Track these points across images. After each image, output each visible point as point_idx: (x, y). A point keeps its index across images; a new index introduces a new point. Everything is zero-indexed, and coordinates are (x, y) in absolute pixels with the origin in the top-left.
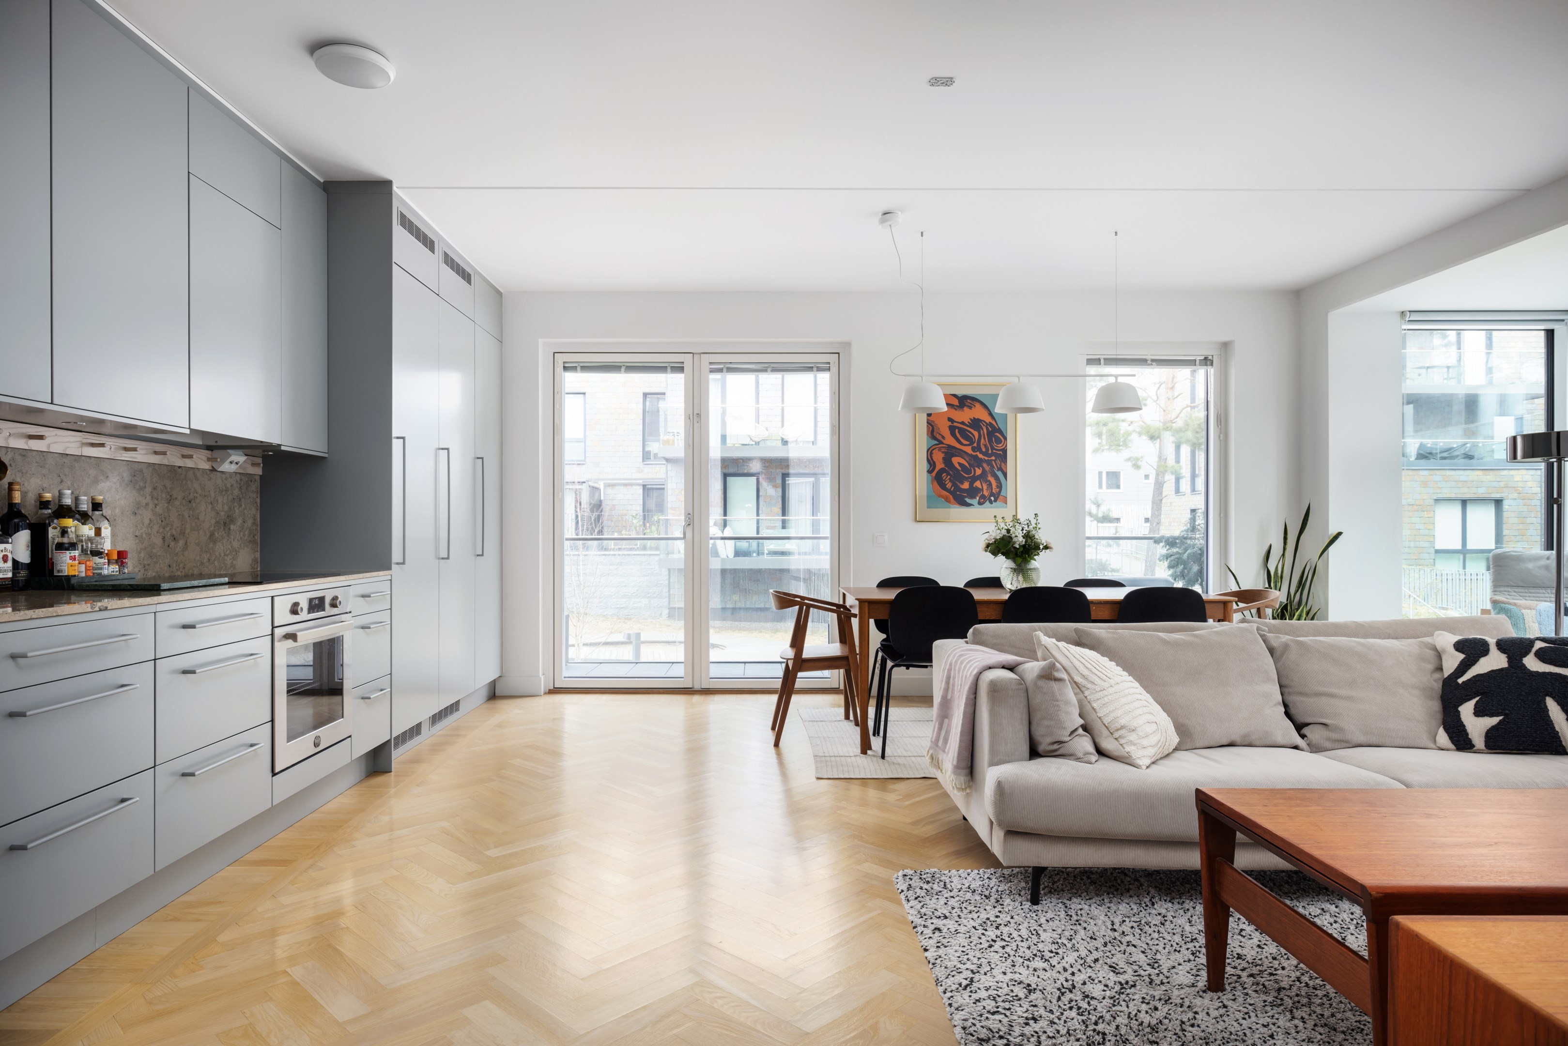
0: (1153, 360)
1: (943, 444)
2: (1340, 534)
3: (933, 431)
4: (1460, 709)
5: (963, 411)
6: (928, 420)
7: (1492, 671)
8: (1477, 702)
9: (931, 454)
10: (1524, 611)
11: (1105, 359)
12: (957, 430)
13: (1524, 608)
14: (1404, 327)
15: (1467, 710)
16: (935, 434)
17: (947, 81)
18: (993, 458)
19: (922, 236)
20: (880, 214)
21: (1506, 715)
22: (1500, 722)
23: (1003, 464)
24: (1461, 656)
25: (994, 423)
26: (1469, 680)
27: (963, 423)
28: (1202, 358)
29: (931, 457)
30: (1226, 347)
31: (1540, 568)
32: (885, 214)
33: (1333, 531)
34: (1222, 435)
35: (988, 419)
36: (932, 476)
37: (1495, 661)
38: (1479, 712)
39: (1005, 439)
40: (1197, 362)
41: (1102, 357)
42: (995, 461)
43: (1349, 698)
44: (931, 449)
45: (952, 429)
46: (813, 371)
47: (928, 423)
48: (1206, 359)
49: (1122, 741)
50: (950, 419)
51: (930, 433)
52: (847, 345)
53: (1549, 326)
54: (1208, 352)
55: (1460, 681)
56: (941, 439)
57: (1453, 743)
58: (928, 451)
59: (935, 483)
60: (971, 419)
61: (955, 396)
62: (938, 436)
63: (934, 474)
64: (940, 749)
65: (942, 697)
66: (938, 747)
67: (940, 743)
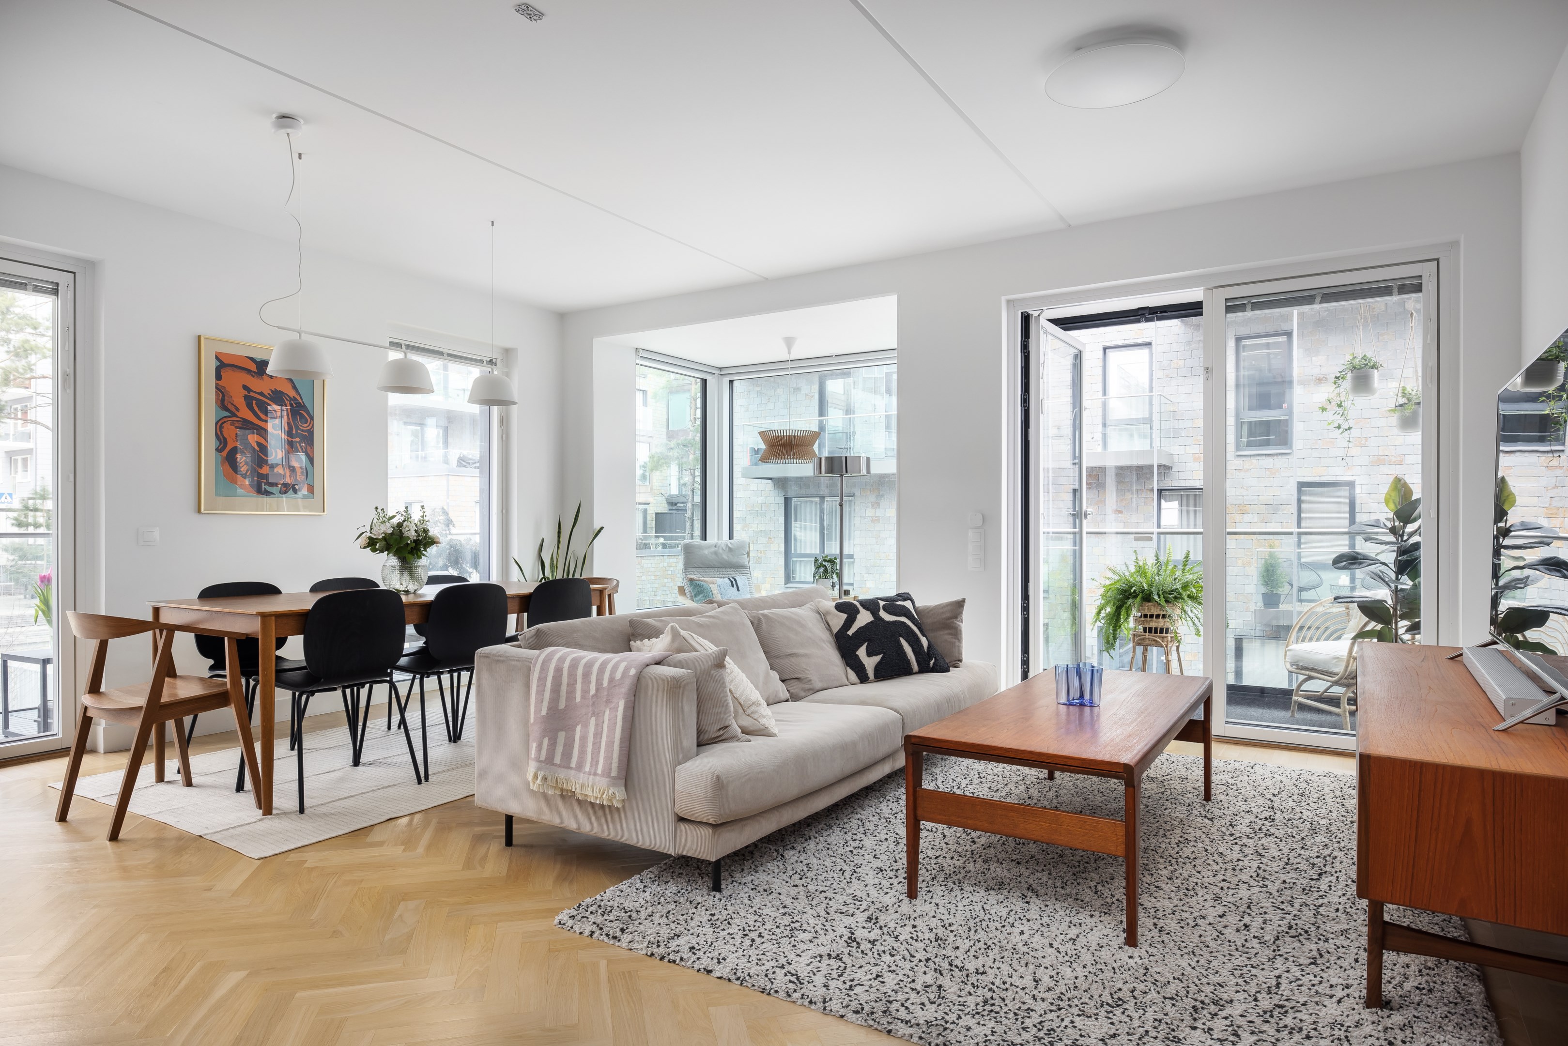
0: (449, 355)
1: (236, 416)
2: (602, 528)
3: (223, 401)
4: (857, 653)
5: (262, 379)
6: (216, 384)
7: (868, 624)
8: (867, 647)
9: (221, 427)
10: (710, 585)
11: (406, 345)
12: (254, 402)
13: (711, 583)
14: (639, 361)
15: (862, 652)
16: (226, 403)
17: (536, 15)
18: (298, 439)
19: (300, 159)
20: (274, 116)
21: (884, 653)
22: (882, 658)
23: (309, 448)
24: (845, 616)
25: (298, 398)
26: (856, 632)
27: (261, 394)
28: (489, 359)
29: (221, 432)
30: (508, 352)
31: (711, 553)
32: (284, 117)
33: (597, 527)
34: (504, 436)
35: (292, 393)
36: (222, 456)
37: (864, 618)
38: (870, 654)
39: (312, 418)
40: (485, 362)
41: (403, 342)
42: (300, 443)
43: (805, 656)
44: (220, 422)
45: (248, 400)
46: (26, 290)
47: (216, 388)
48: (491, 361)
49: (756, 716)
50: (245, 387)
51: (219, 401)
52: (91, 265)
53: (704, 376)
54: (495, 355)
55: (850, 633)
56: (233, 410)
57: (859, 678)
58: (217, 424)
59: (227, 464)
60: (272, 391)
61: (252, 359)
62: (230, 406)
63: (225, 453)
64: (559, 766)
65: (549, 709)
66: (554, 764)
67: (557, 760)
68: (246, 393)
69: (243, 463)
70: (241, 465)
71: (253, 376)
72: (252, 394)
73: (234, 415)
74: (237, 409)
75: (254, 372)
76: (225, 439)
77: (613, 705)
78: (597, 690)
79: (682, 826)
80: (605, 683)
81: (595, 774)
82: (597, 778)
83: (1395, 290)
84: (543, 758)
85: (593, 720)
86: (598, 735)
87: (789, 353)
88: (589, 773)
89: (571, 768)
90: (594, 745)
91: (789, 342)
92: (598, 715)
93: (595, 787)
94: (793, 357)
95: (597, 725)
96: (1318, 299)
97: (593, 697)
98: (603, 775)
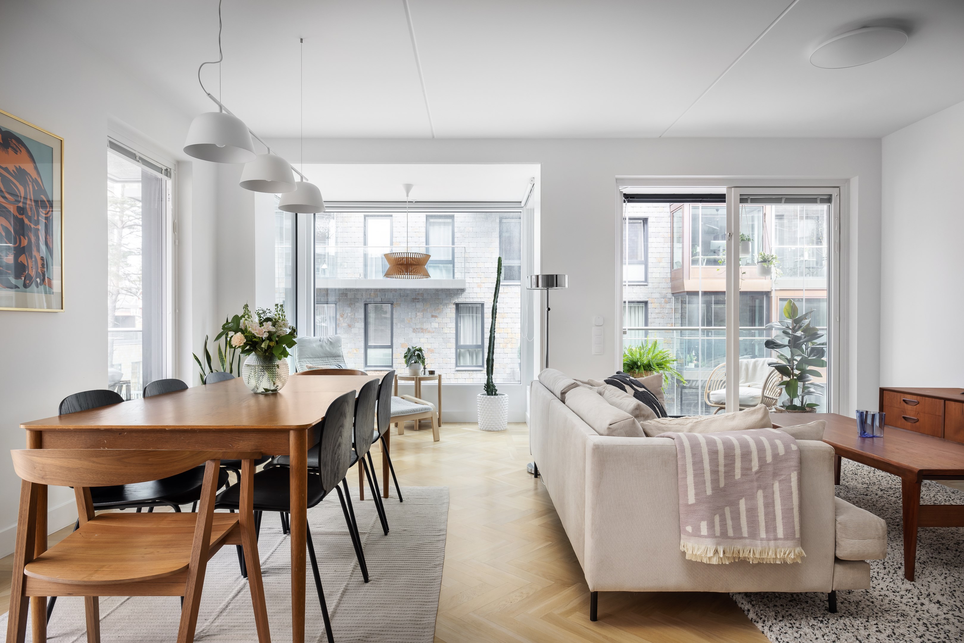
18: (39, 227)
23: (48, 236)
25: (39, 180)
27: (7, 170)
28: (165, 168)
30: (179, 164)
31: (318, 346)
34: (177, 241)
35: (34, 174)
39: (51, 204)
40: (163, 170)
42: (40, 231)
48: (167, 170)
54: (170, 165)
60: (16, 168)
64: (734, 538)
65: (713, 489)
66: (729, 538)
67: (731, 533)
77: (783, 477)
78: (761, 466)
79: (839, 568)
80: (769, 459)
81: (776, 539)
82: (780, 542)
83: (818, 201)
84: (718, 533)
85: (760, 494)
86: (769, 505)
87: (407, 196)
88: (769, 540)
89: (745, 538)
90: (766, 514)
91: (408, 188)
92: (767, 488)
93: (778, 550)
94: (410, 199)
95: (765, 497)
96: (783, 200)
97: (756, 473)
98: (786, 538)
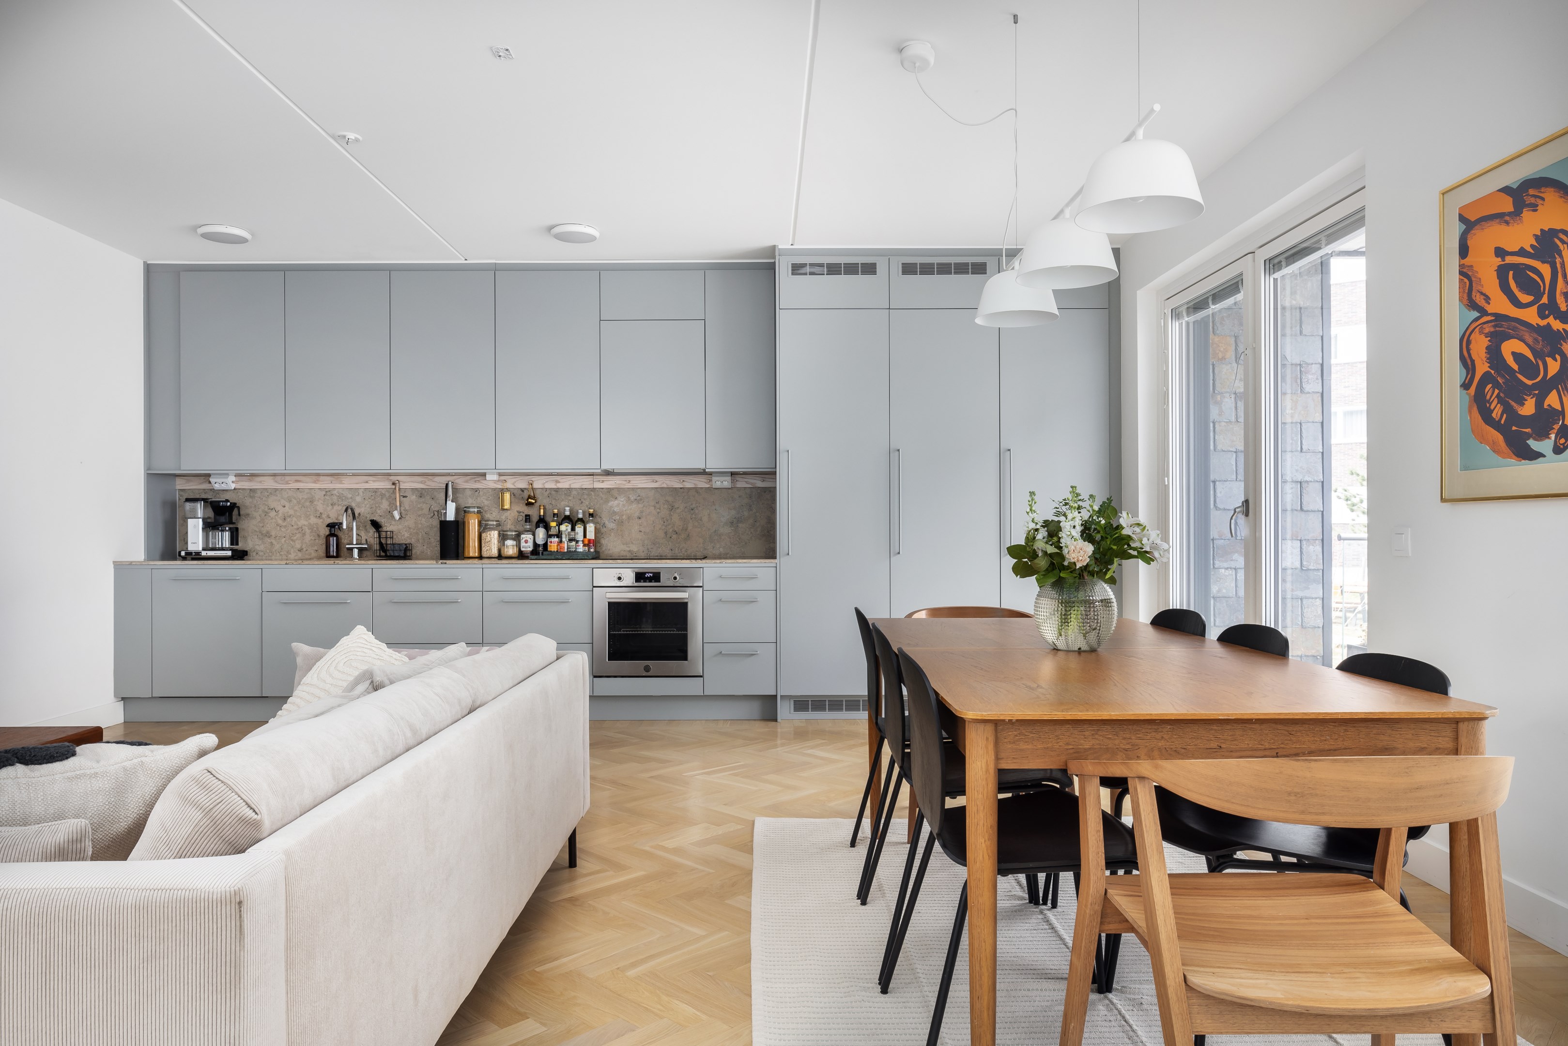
1: (1487, 314)
3: (1470, 291)
5: (1522, 220)
6: (1461, 267)
9: (1468, 343)
12: (1511, 274)
16: (1473, 295)
27: (1521, 252)
29: (1468, 350)
36: (1468, 395)
44: (1467, 333)
45: (1502, 274)
47: (1461, 273)
50: (1498, 252)
51: (1465, 295)
56: (1483, 303)
58: (1462, 340)
59: (1475, 410)
61: (1507, 190)
62: (1478, 299)
63: (1472, 388)
68: (1498, 261)
69: (1496, 401)
70: (1492, 407)
71: (1507, 223)
72: (1509, 259)
73: (1483, 312)
74: (1487, 299)
75: (1510, 214)
76: (1473, 361)
